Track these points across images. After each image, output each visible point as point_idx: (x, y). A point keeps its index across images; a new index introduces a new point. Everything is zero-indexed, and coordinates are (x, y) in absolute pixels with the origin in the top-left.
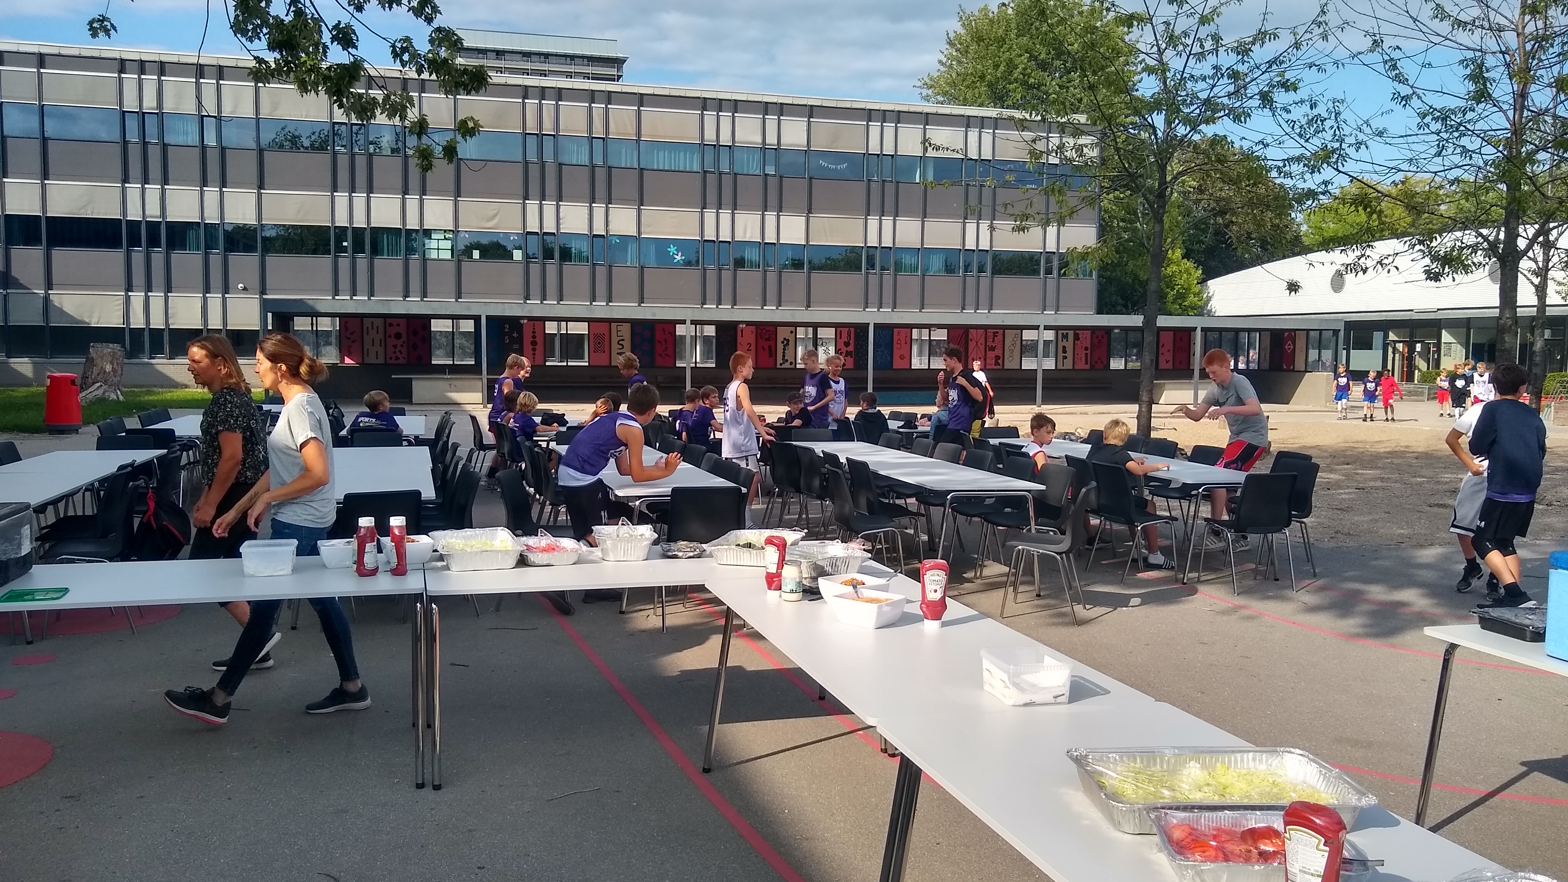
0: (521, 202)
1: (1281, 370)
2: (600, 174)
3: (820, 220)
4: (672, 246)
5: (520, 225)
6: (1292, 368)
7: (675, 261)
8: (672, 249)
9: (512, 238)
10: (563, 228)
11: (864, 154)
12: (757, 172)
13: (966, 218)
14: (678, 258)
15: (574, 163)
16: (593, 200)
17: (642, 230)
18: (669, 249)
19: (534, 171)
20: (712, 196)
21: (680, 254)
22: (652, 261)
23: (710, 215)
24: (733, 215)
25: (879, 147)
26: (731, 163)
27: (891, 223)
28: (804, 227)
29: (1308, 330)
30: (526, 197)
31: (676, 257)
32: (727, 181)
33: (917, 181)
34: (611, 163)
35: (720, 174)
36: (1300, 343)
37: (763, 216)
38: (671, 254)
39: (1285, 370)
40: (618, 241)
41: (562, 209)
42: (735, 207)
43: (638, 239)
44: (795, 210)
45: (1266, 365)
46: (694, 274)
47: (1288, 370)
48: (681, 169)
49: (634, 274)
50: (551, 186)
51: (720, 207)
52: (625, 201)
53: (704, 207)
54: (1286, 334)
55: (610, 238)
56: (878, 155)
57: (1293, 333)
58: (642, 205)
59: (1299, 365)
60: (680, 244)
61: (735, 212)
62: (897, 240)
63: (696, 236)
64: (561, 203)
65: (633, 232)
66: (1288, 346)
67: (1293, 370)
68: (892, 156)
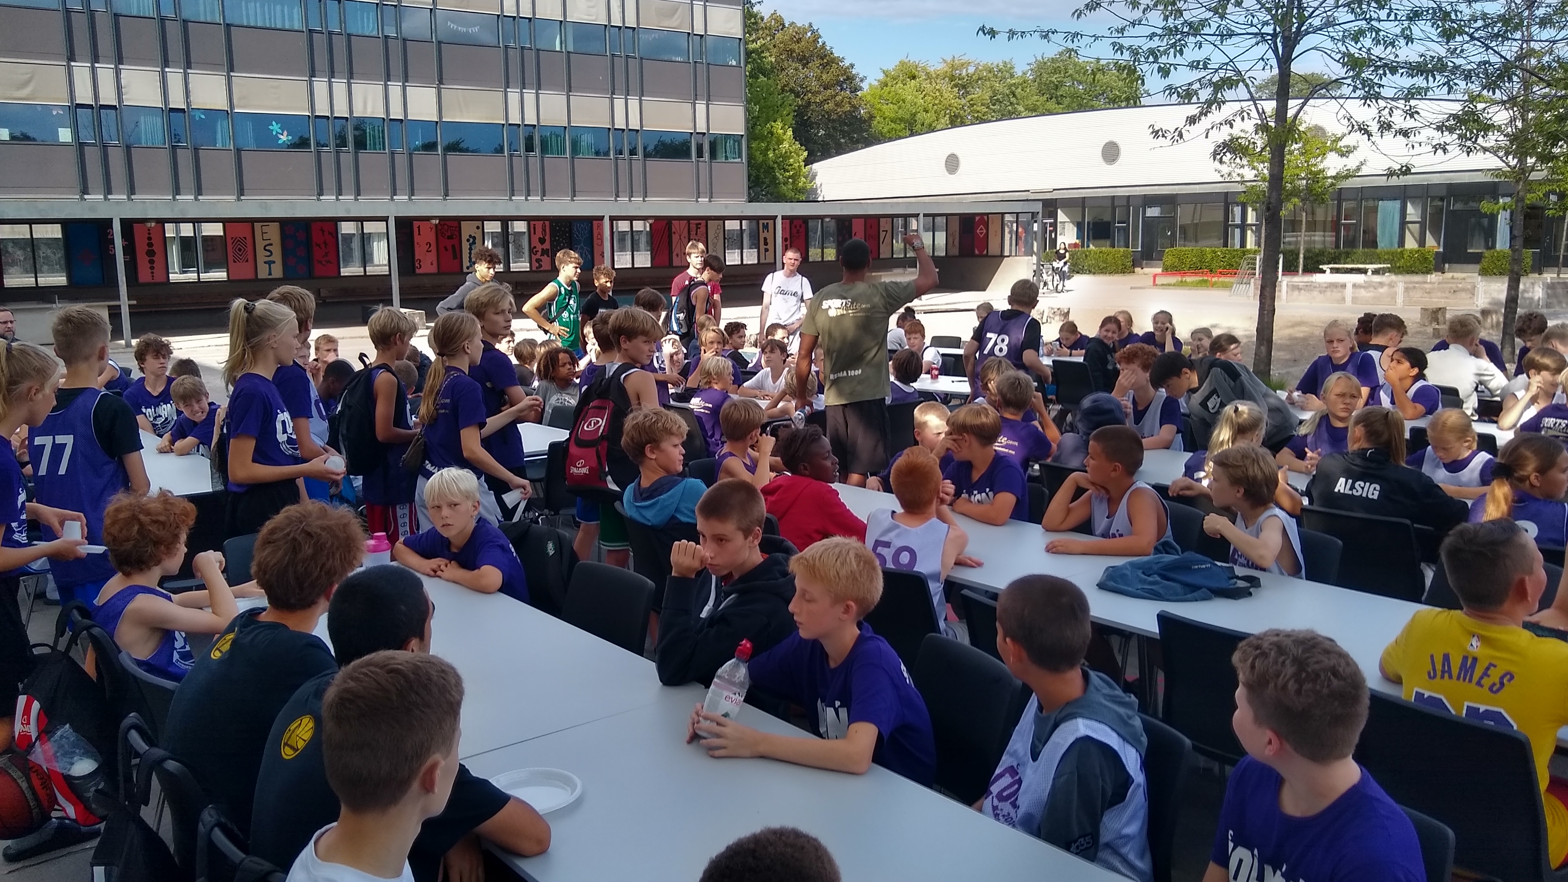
0: (65, 64)
1: (973, 255)
2: (174, 31)
3: (453, 93)
4: (274, 123)
5: (65, 94)
6: (985, 252)
7: (280, 142)
8: (275, 127)
9: (55, 113)
10: (127, 100)
11: (498, 16)
12: (375, 33)
13: (613, 93)
14: (284, 138)
15: (135, 13)
16: (166, 63)
17: (235, 101)
18: (270, 127)
19: (80, 23)
20: (321, 61)
21: (285, 133)
22: (249, 140)
23: (320, 85)
24: (349, 85)
25: (515, 9)
26: (342, 22)
27: (533, 96)
28: (434, 100)
29: (1003, 214)
30: (71, 58)
31: (281, 137)
32: (339, 44)
33: (558, 49)
34: (186, 14)
35: (330, 33)
36: (994, 227)
37: (386, 87)
38: (274, 133)
39: (977, 256)
40: (203, 117)
41: (124, 74)
42: (351, 76)
43: (227, 114)
44: (425, 81)
45: (955, 251)
46: (306, 158)
47: (981, 256)
48: (279, 26)
49: (231, 157)
50: (105, 42)
51: (332, 74)
52: (209, 65)
53: (313, 75)
54: (977, 218)
55: (192, 113)
56: (514, 18)
57: (986, 217)
58: (232, 71)
59: (993, 249)
60: (285, 121)
61: (352, 81)
62: (541, 117)
63: (304, 110)
64: (121, 67)
65: (223, 105)
66: (980, 231)
67: (987, 255)
68: (530, 19)
